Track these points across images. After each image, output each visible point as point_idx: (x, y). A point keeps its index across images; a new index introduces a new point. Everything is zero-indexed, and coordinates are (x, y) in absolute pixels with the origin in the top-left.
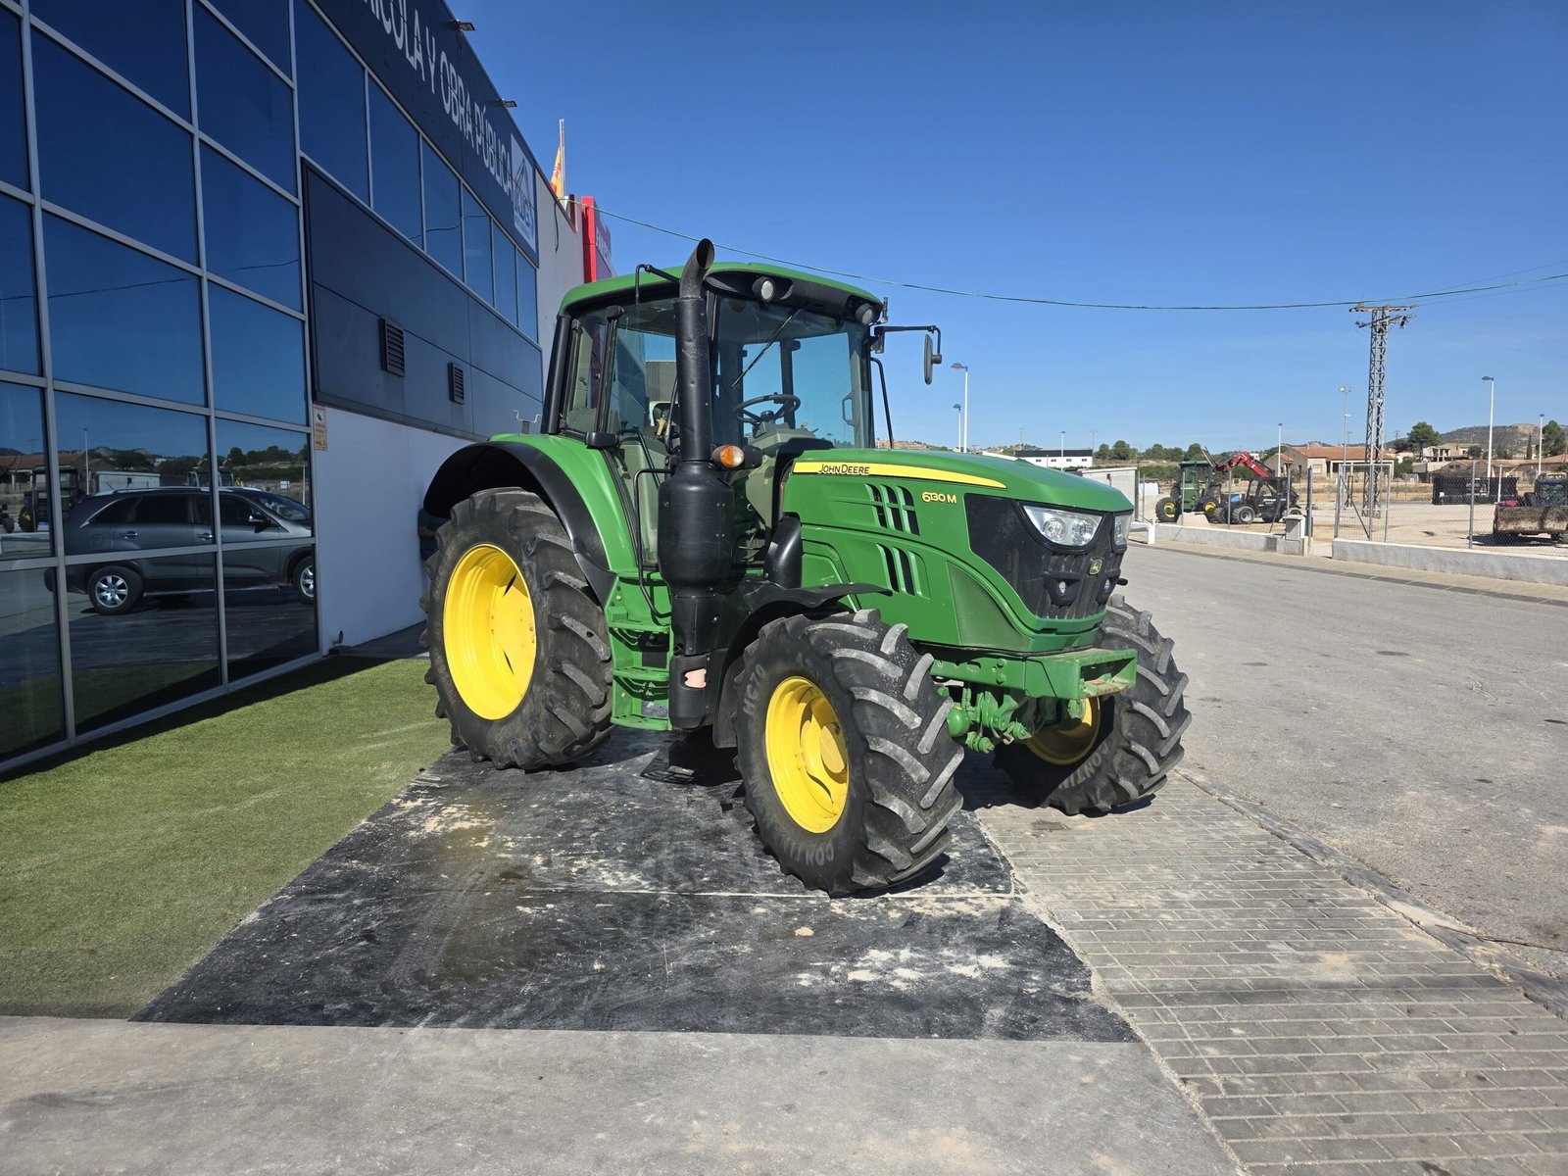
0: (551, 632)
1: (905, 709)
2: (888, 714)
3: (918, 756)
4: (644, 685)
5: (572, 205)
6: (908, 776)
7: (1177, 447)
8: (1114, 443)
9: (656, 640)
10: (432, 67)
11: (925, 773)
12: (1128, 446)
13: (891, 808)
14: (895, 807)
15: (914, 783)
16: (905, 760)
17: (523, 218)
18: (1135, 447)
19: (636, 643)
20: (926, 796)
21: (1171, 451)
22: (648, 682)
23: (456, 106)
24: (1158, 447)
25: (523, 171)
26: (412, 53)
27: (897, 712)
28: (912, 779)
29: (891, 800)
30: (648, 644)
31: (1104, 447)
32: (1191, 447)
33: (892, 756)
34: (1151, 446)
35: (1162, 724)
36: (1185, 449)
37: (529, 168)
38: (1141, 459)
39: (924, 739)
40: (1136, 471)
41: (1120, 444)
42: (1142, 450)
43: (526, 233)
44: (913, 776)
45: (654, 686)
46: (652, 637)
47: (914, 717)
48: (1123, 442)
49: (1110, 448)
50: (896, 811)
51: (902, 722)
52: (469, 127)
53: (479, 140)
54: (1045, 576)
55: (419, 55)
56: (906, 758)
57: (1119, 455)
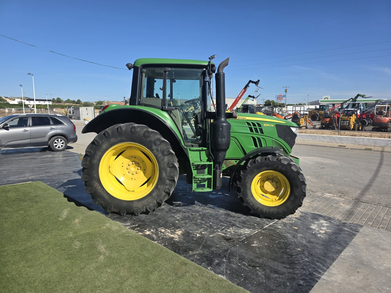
0: (168, 168)
4: (197, 179)
7: (74, 100)
8: (57, 98)
9: (201, 166)
12: (61, 99)
18: (62, 100)
19: (195, 168)
21: (72, 101)
22: (199, 178)
24: (69, 100)
30: (199, 168)
31: (53, 99)
32: (78, 100)
34: (67, 100)
36: (76, 101)
38: (65, 103)
40: (94, 108)
41: (58, 98)
42: (64, 100)
45: (201, 179)
46: (200, 166)
48: (59, 98)
49: (56, 99)
57: (58, 101)
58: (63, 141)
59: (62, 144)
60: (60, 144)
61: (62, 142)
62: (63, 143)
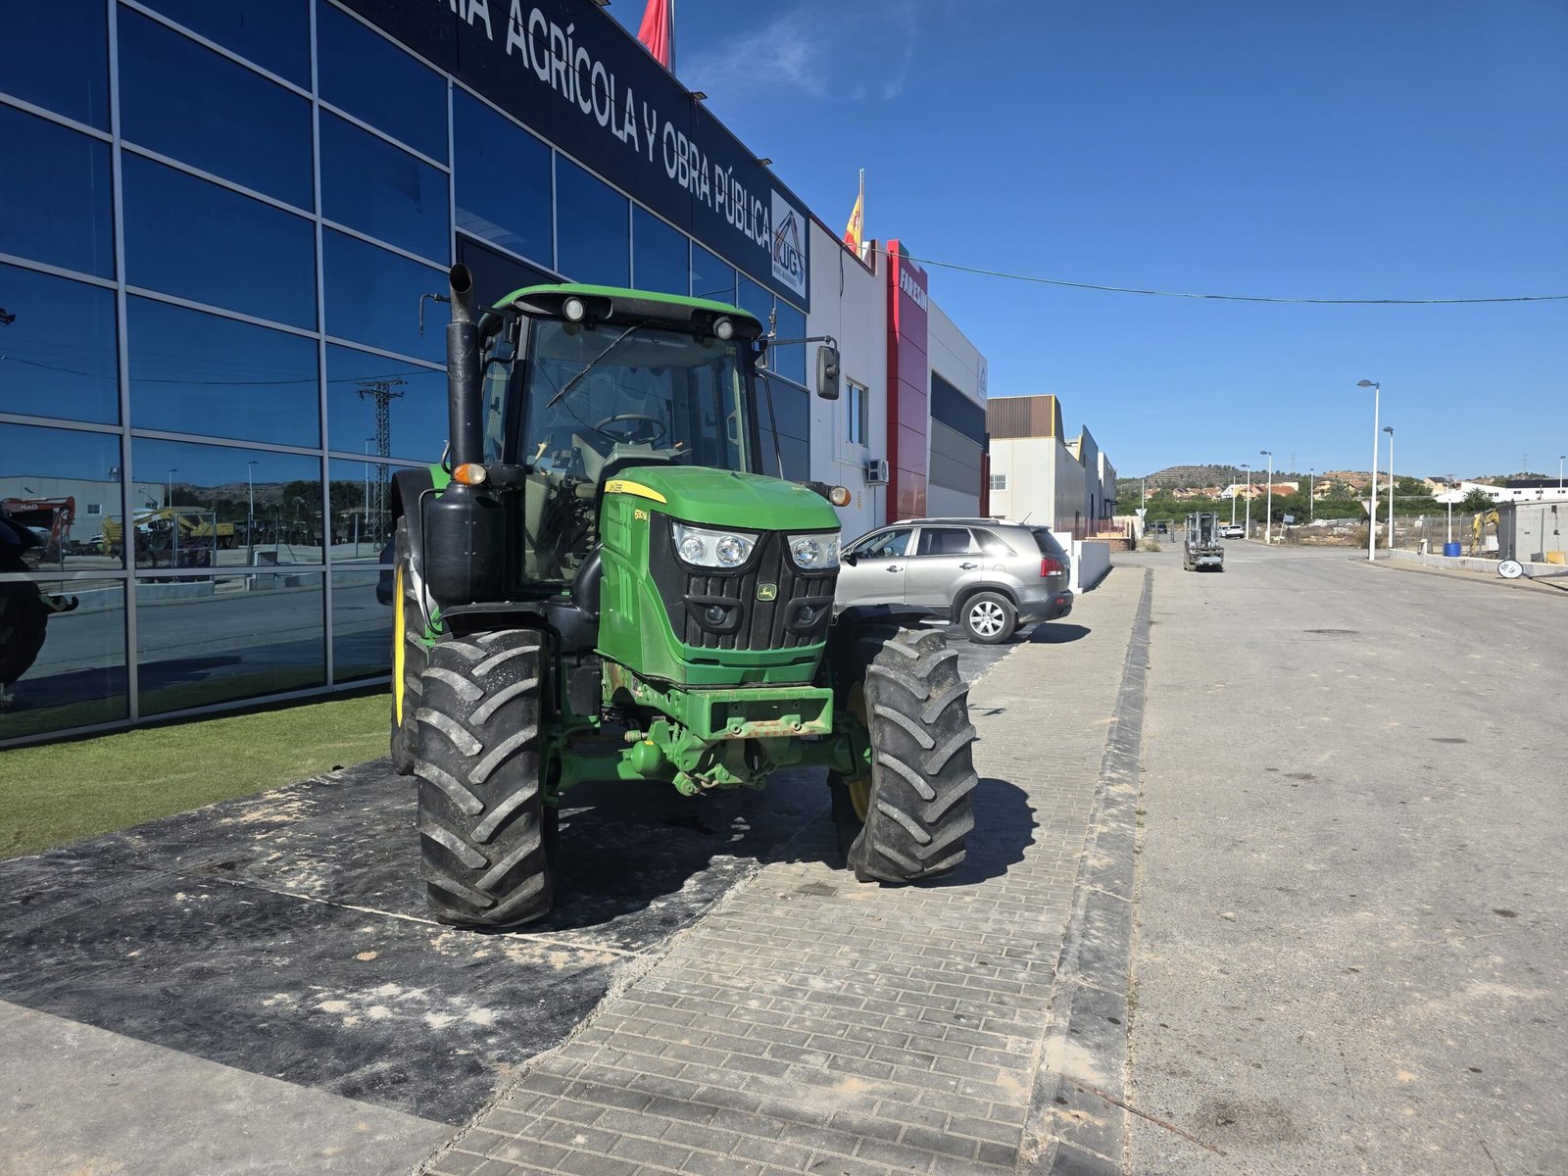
1: (466, 735)
2: (445, 739)
3: (470, 787)
5: (872, 254)
6: (454, 805)
10: (651, 139)
11: (476, 805)
13: (434, 837)
14: (438, 836)
15: (463, 814)
16: (452, 787)
17: (787, 268)
20: (478, 828)
23: (686, 168)
25: (790, 222)
26: (620, 126)
27: (453, 737)
28: (460, 809)
29: (434, 829)
33: (435, 782)
35: (919, 783)
37: (800, 220)
39: (478, 767)
43: (792, 281)
44: (461, 806)
47: (474, 743)
50: (441, 840)
51: (457, 748)
52: (706, 188)
53: (720, 199)
54: (686, 601)
55: (631, 129)
56: (453, 786)
58: (1001, 624)
59: (990, 627)
60: (986, 621)
61: (996, 622)
62: (995, 627)
